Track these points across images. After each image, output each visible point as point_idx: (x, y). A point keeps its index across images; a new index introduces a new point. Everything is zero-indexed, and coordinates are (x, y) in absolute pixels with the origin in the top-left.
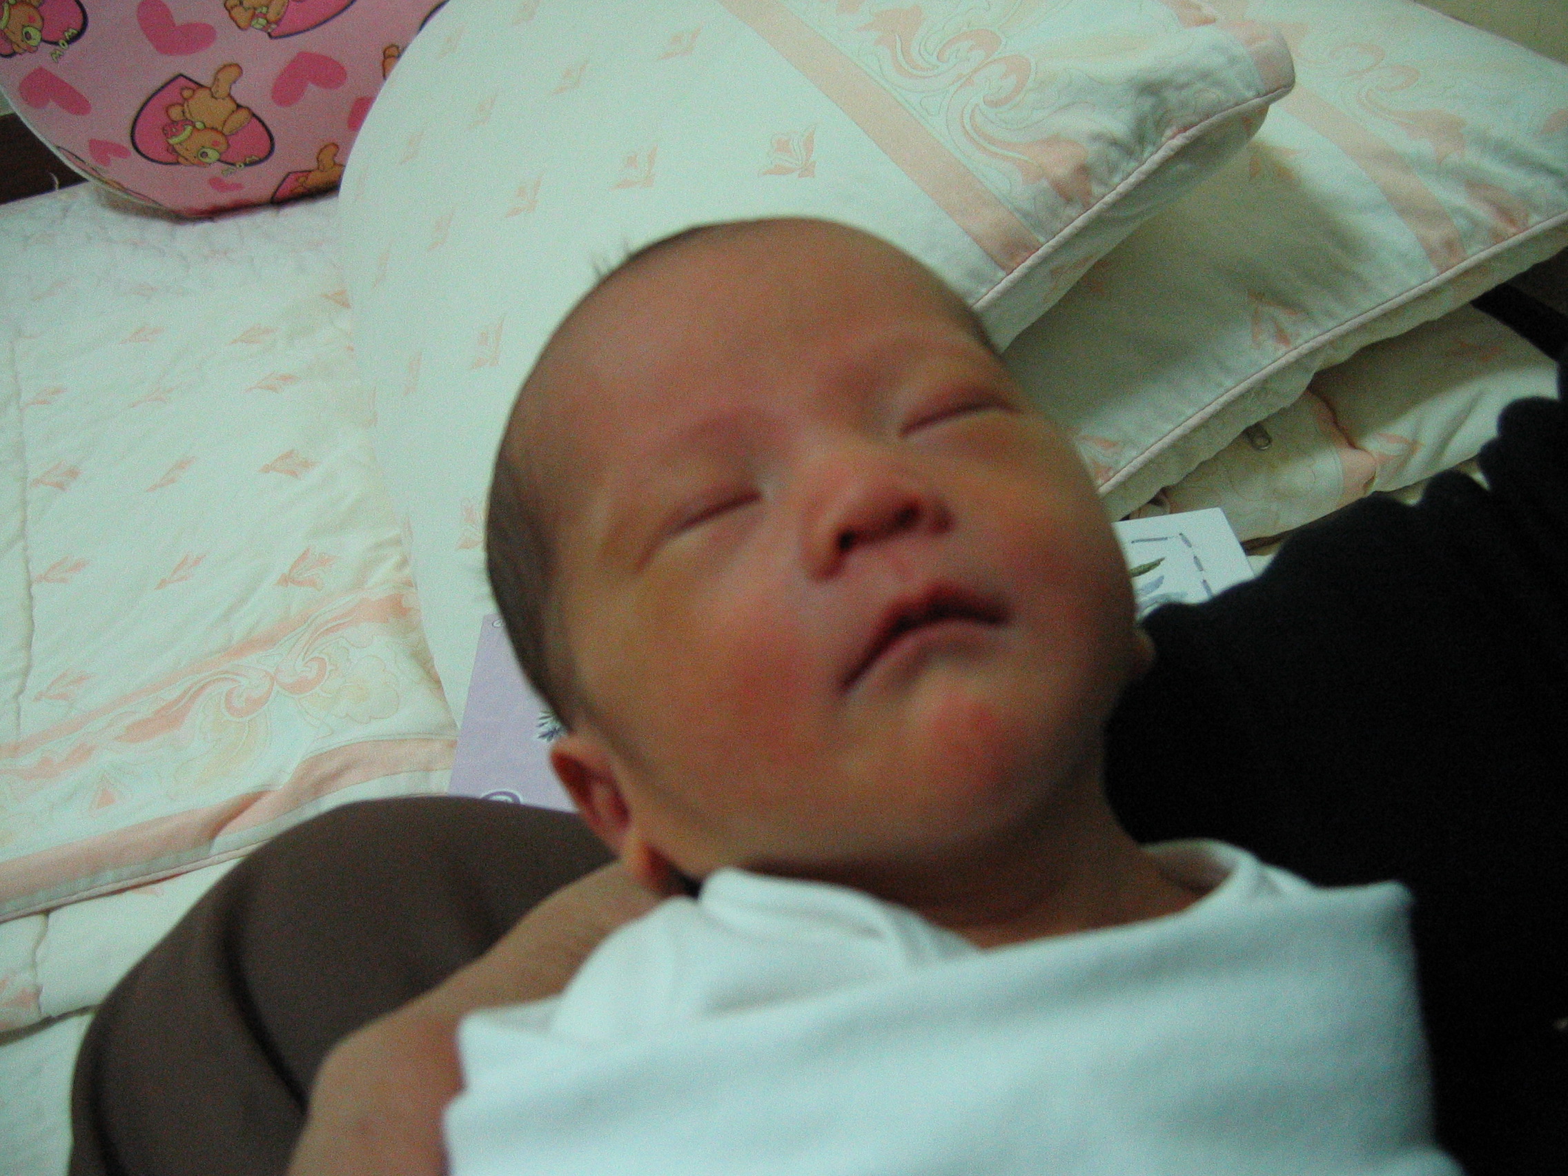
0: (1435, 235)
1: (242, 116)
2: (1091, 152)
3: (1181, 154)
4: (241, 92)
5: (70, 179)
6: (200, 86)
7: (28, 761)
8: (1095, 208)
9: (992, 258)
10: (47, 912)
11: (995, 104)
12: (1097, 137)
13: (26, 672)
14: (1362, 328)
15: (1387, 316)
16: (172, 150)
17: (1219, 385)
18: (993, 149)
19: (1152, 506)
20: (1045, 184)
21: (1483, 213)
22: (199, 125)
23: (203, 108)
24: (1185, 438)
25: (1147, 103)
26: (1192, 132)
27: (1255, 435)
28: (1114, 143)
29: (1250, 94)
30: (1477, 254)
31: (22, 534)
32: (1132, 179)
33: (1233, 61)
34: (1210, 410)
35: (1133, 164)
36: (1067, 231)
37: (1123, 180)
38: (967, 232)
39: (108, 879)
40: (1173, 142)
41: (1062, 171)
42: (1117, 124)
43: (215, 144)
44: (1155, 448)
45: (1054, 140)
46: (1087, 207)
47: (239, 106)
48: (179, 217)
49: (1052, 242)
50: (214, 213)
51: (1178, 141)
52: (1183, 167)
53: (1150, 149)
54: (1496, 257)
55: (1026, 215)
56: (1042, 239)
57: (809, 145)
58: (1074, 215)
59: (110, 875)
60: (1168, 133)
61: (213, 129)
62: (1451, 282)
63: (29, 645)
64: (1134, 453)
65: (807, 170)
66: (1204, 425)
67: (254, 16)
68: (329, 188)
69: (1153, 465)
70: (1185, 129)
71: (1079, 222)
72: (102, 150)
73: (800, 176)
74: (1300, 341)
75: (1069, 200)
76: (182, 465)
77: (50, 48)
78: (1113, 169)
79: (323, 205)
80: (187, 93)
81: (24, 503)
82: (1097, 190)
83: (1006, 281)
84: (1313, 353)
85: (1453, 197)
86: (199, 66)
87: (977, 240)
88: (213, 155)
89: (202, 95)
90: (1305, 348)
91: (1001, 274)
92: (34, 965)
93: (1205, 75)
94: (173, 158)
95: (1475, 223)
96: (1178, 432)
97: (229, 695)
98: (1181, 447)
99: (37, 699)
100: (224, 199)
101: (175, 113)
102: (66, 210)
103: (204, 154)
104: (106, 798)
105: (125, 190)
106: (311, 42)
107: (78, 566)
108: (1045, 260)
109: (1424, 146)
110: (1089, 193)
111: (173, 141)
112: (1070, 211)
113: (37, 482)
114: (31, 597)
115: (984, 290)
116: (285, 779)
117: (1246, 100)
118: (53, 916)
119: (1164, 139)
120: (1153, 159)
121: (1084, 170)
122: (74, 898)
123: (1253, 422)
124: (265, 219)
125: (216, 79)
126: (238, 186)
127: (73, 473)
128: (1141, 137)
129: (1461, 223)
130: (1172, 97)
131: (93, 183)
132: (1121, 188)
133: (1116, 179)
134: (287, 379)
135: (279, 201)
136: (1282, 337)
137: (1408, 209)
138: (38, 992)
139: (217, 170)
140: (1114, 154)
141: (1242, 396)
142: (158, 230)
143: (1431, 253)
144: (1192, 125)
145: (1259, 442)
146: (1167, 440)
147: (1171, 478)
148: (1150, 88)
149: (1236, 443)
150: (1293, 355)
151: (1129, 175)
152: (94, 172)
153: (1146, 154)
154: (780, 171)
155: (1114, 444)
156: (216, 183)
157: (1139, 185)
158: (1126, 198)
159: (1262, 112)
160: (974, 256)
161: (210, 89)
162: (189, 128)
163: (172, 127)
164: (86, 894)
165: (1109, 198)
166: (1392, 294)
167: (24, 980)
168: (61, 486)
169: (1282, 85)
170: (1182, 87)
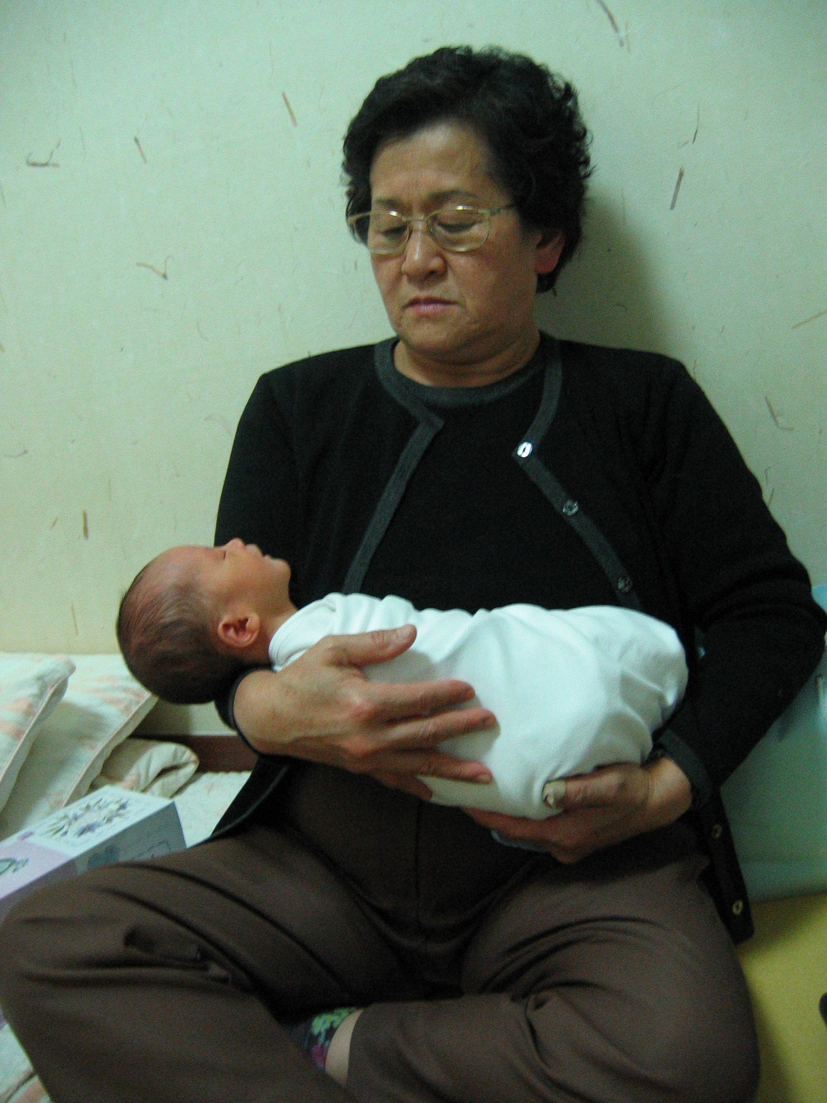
0: (122, 706)
2: (30, 700)
3: (53, 695)
8: (37, 715)
9: (13, 738)
12: (30, 696)
14: (113, 739)
15: (117, 734)
17: (81, 769)
20: (21, 712)
21: (131, 697)
24: (78, 787)
25: (40, 683)
28: (36, 696)
30: (134, 709)
32: (44, 704)
33: (58, 665)
34: (82, 775)
35: (42, 700)
36: (32, 724)
38: (4, 733)
40: (50, 692)
41: (24, 707)
42: (35, 690)
44: (71, 791)
45: (18, 700)
46: (34, 715)
49: (29, 728)
51: (52, 691)
52: (54, 699)
53: (45, 695)
54: (140, 708)
55: (19, 722)
56: (25, 728)
60: (48, 689)
62: (131, 719)
64: (66, 795)
66: (82, 780)
70: (53, 686)
71: (34, 720)
74: (98, 748)
75: (29, 715)
78: (38, 703)
82: (35, 710)
83: (19, 745)
85: (122, 695)
87: (7, 734)
90: (101, 748)
91: (17, 742)
93: (53, 671)
95: (131, 700)
96: (76, 784)
108: (28, 734)
109: (106, 684)
110: (34, 712)
112: (31, 718)
115: (14, 749)
117: (66, 675)
119: (47, 692)
120: (47, 697)
121: (30, 706)
128: (42, 692)
129: (127, 701)
130: (47, 679)
132: (41, 709)
133: (40, 706)
136: (92, 747)
137: (112, 702)
140: (36, 699)
143: (122, 712)
146: (73, 788)
148: (40, 678)
150: (97, 753)
151: (42, 704)
153: (44, 698)
155: (59, 794)
157: (47, 705)
158: (43, 713)
160: (8, 740)
165: (39, 713)
166: (116, 728)
169: (72, 669)
170: (48, 675)
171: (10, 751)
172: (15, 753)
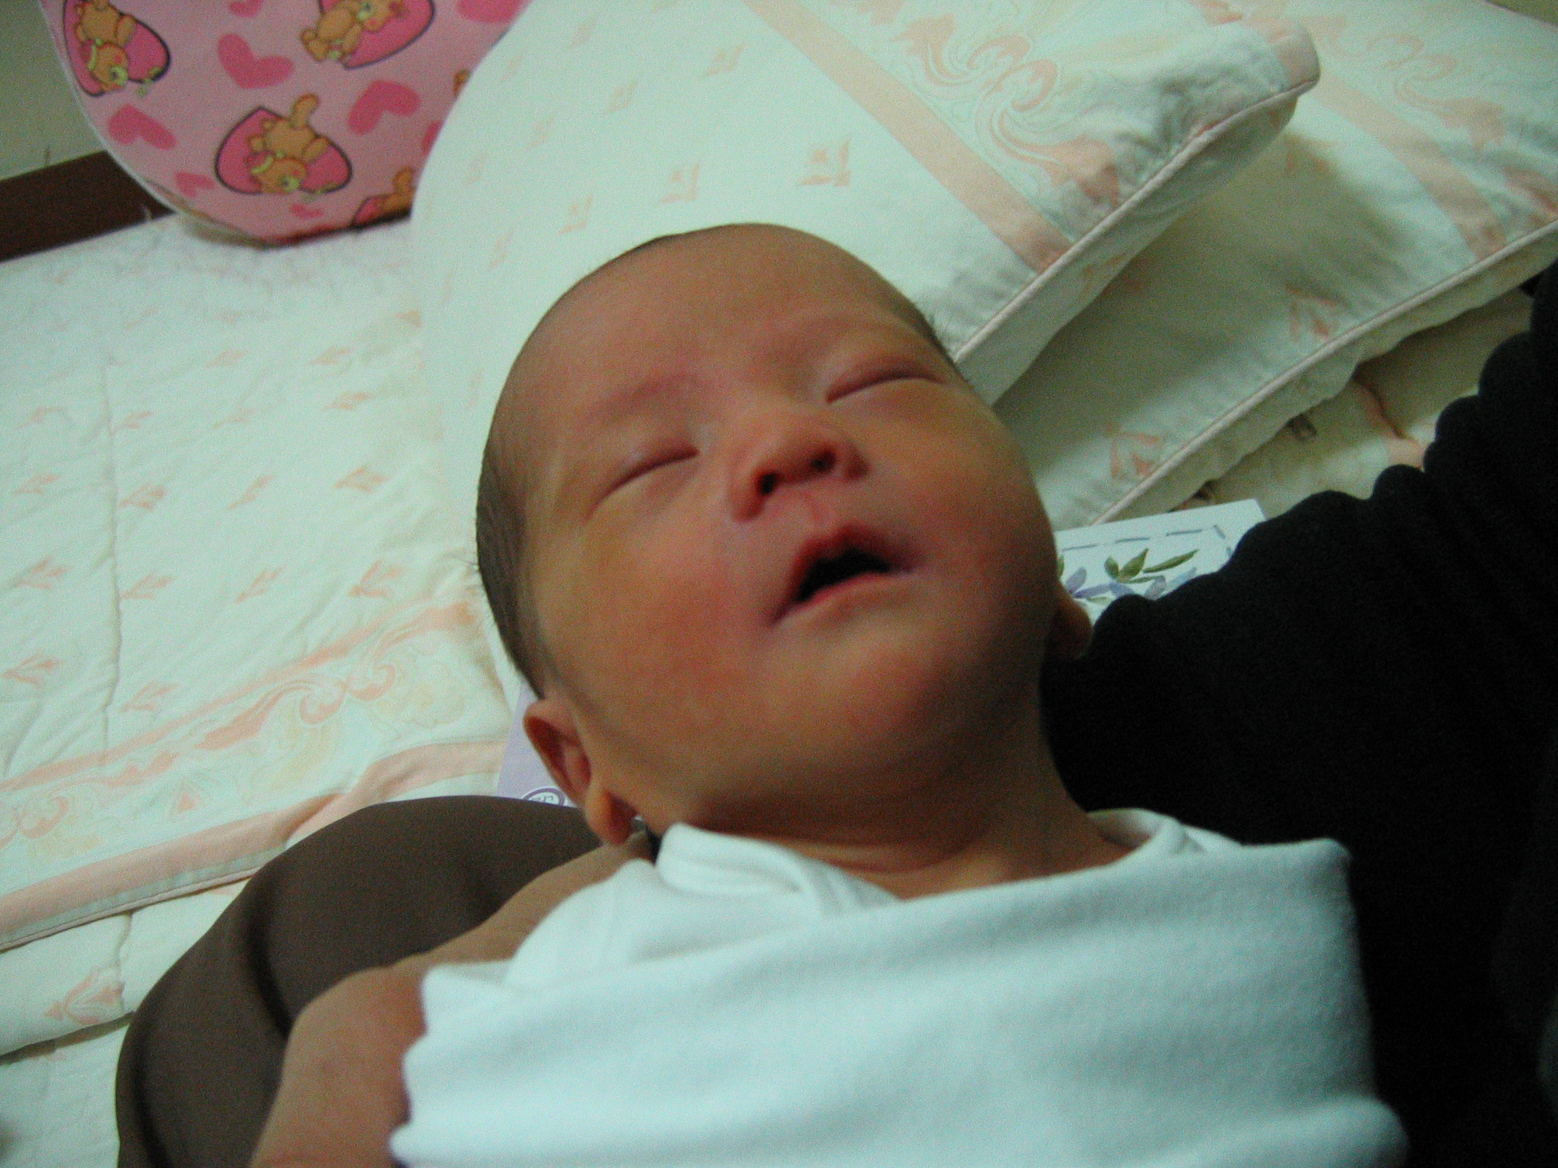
0: (1474, 222)
1: (319, 145)
2: (1118, 152)
3: (1210, 149)
4: (319, 122)
5: (160, 211)
6: (278, 117)
7: (113, 769)
8: (1124, 207)
9: (1023, 258)
10: (130, 912)
11: (1023, 108)
12: (1123, 137)
13: (114, 683)
14: (1402, 317)
15: (1426, 305)
16: (254, 180)
17: (1259, 378)
18: (1022, 152)
19: (1198, 501)
20: (1072, 185)
21: (1522, 199)
22: (280, 155)
23: (283, 139)
24: (1226, 432)
25: (1172, 102)
26: (1217, 129)
27: (1300, 426)
28: (1141, 142)
29: (1274, 89)
30: (1517, 239)
31: (111, 553)
32: (1159, 178)
33: (1256, 57)
34: (1251, 402)
35: (1160, 162)
36: (1097, 230)
37: (1151, 177)
38: (998, 234)
39: (187, 880)
40: (1199, 139)
41: (1090, 171)
42: (1143, 123)
43: (295, 173)
44: (1197, 442)
45: (1082, 141)
46: (1116, 205)
47: (317, 137)
48: (264, 244)
49: (1082, 242)
50: (297, 239)
51: (1205, 138)
52: (1209, 163)
53: (1177, 146)
54: (1537, 243)
55: (1055, 216)
56: (1071, 239)
57: (844, 155)
58: (1103, 214)
59: (188, 876)
60: (1194, 130)
61: (293, 158)
62: (1492, 269)
63: (116, 659)
64: (1175, 447)
65: (843, 179)
66: (1243, 419)
67: (330, 48)
68: (401, 214)
69: (1195, 459)
70: (1211, 126)
71: (1109, 220)
72: (188, 182)
73: (837, 185)
74: (1338, 333)
75: (1097, 200)
76: (261, 483)
77: (135, 86)
78: (1140, 168)
79: (399, 229)
80: (267, 125)
81: (113, 524)
82: (1124, 188)
83: (1038, 282)
84: (1353, 343)
85: (1491, 184)
86: (277, 98)
87: (1008, 242)
88: (294, 183)
89: (281, 125)
90: (1345, 339)
91: (1032, 274)
92: (117, 964)
93: (1228, 72)
94: (255, 186)
95: (1515, 210)
96: (1219, 425)
97: (303, 702)
98: (1222, 441)
99: (125, 709)
100: (306, 225)
101: (257, 144)
102: (157, 242)
103: (286, 184)
104: (186, 804)
105: (212, 220)
106: (386, 70)
107: (163, 582)
108: (1076, 259)
109: (1459, 135)
110: (1116, 193)
111: (256, 171)
112: (1099, 211)
113: (125, 503)
114: (118, 613)
115: (1015, 291)
116: (355, 782)
117: (1269, 96)
118: (136, 916)
119: (1190, 137)
120: (1179, 156)
121: (1111, 171)
122: (156, 898)
123: (1294, 413)
124: (345, 244)
125: (294, 110)
126: (318, 213)
127: (159, 493)
128: (1167, 135)
129: (1500, 210)
130: (1197, 95)
131: (182, 215)
132: (1150, 186)
133: (1144, 178)
134: (362, 397)
135: (358, 225)
136: (1321, 329)
137: (1446, 198)
138: (120, 990)
139: (299, 197)
140: (1141, 153)
141: (1283, 389)
142: (244, 256)
143: (1470, 241)
144: (1217, 122)
145: (1305, 433)
146: (1207, 435)
147: (1215, 471)
148: (1174, 87)
149: (1279, 436)
150: (1332, 346)
151: (1156, 173)
152: (182, 204)
153: (1173, 152)
154: (818, 181)
155: (1153, 439)
156: (298, 210)
157: (1166, 184)
158: (1153, 198)
159: (1289, 106)
160: (1006, 258)
161: (289, 120)
162: (269, 160)
163: (253, 158)
164: (166, 895)
165: (1137, 196)
166: (1431, 283)
167: (107, 977)
168: (147, 506)
169: (1308, 78)
170: (1206, 85)
171: (999, 296)
172: (1009, 308)
